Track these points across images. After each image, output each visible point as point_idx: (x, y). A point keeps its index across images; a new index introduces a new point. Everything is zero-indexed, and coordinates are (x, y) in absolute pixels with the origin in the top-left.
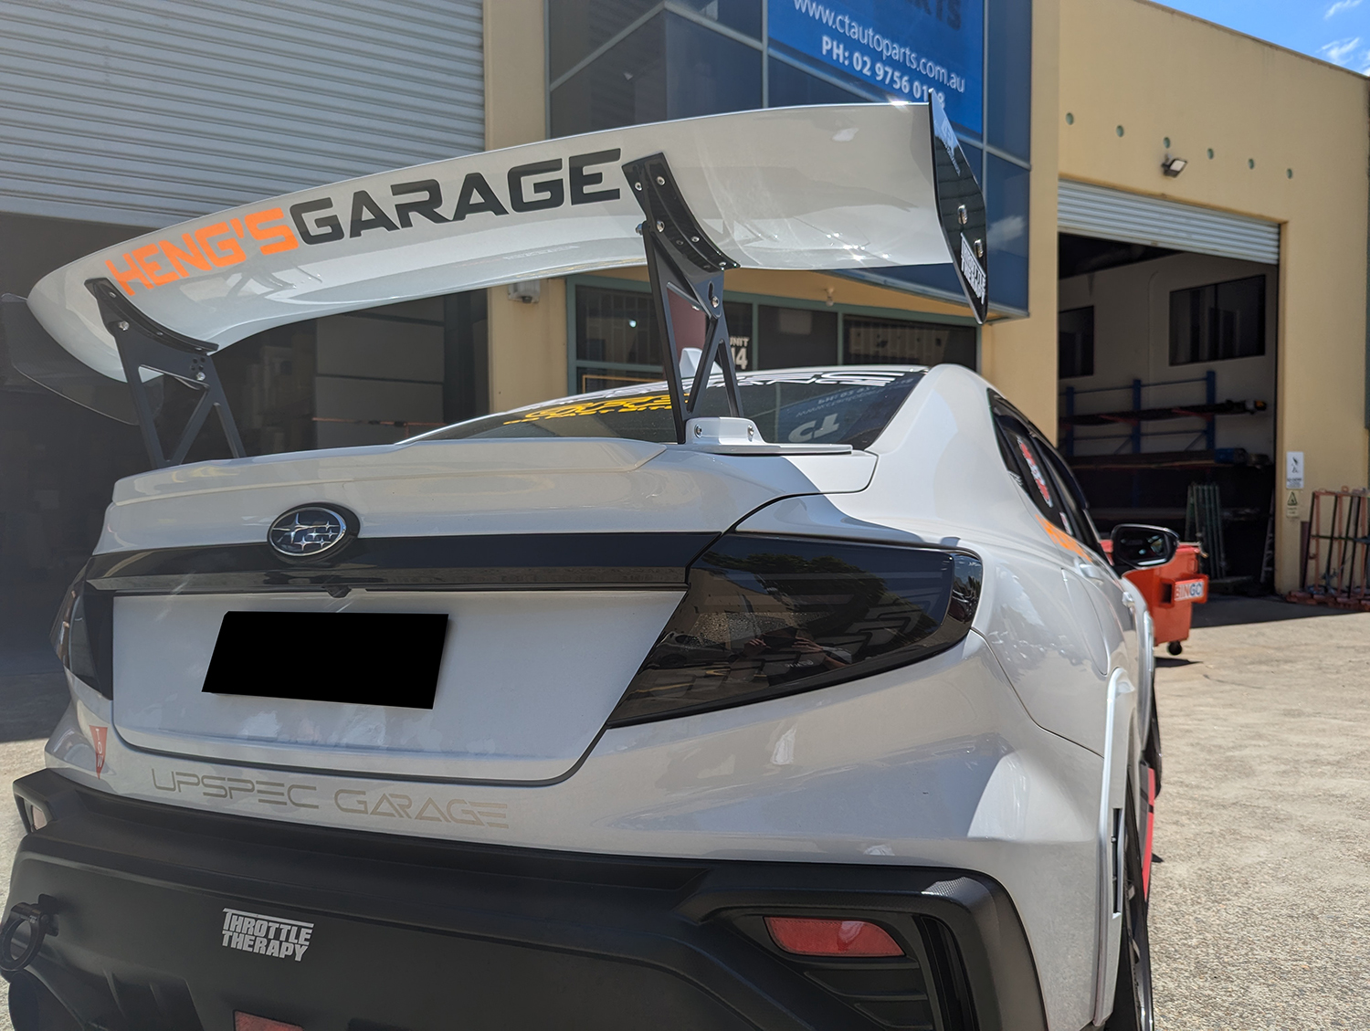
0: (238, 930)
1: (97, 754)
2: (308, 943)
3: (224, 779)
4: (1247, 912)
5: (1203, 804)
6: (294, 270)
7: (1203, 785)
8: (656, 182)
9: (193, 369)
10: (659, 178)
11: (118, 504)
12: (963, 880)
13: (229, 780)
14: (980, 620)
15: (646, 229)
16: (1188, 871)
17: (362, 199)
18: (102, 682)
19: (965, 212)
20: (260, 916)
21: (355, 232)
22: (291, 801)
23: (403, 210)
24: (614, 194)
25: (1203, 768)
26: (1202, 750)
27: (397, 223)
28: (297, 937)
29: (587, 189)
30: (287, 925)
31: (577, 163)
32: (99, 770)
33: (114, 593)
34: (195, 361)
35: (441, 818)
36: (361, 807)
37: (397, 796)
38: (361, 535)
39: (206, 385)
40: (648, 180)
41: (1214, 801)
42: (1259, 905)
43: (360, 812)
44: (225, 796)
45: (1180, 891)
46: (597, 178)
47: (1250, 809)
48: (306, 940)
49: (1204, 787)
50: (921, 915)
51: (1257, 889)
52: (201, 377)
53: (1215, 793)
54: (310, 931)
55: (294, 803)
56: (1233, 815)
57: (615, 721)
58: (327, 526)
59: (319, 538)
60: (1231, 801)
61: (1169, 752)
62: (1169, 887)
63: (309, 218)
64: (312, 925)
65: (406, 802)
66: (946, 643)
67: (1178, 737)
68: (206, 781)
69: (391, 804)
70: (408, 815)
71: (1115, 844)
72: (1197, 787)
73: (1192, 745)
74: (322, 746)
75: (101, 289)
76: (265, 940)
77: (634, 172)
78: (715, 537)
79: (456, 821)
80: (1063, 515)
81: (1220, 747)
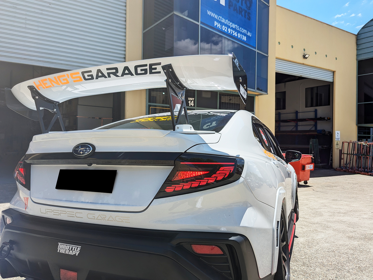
0: (62, 248)
1: (25, 204)
2: (79, 251)
3: (59, 211)
4: (317, 250)
5: (309, 223)
6: (80, 86)
7: (309, 218)
8: (169, 70)
9: (53, 108)
10: (170, 69)
11: (33, 142)
12: (239, 236)
13: (60, 211)
14: (243, 175)
15: (167, 81)
16: (303, 240)
17: (99, 71)
18: (27, 186)
19: (241, 79)
20: (67, 245)
21: (97, 78)
22: (76, 216)
23: (109, 74)
24: (159, 72)
25: (310, 214)
26: (310, 209)
27: (107, 76)
28: (77, 250)
29: (153, 71)
30: (74, 247)
31: (151, 65)
32: (26, 208)
33: (31, 164)
34: (54, 106)
35: (113, 221)
36: (94, 218)
37: (103, 215)
38: (95, 151)
39: (56, 112)
40: (168, 70)
41: (312, 222)
42: (321, 249)
43: (93, 219)
44: (59, 215)
45: (301, 245)
46: (156, 69)
47: (321, 224)
48: (79, 250)
49: (310, 219)
50: (228, 244)
51: (320, 245)
52: (55, 110)
53: (312, 220)
54: (80, 248)
55: (76, 217)
56: (316, 226)
57: (156, 197)
58: (88, 149)
59: (85, 152)
60: (316, 222)
61: (302, 210)
62: (298, 244)
63: (86, 75)
64: (81, 247)
65: (105, 216)
66: (235, 180)
67: (304, 206)
68: (54, 211)
69: (101, 217)
70: (105, 220)
71: (277, 230)
72: (308, 219)
73: (308, 208)
74: (84, 202)
75: (31, 88)
76: (69, 251)
77: (164, 68)
78: (181, 154)
79: (117, 221)
80: (271, 148)
81: (315, 208)
